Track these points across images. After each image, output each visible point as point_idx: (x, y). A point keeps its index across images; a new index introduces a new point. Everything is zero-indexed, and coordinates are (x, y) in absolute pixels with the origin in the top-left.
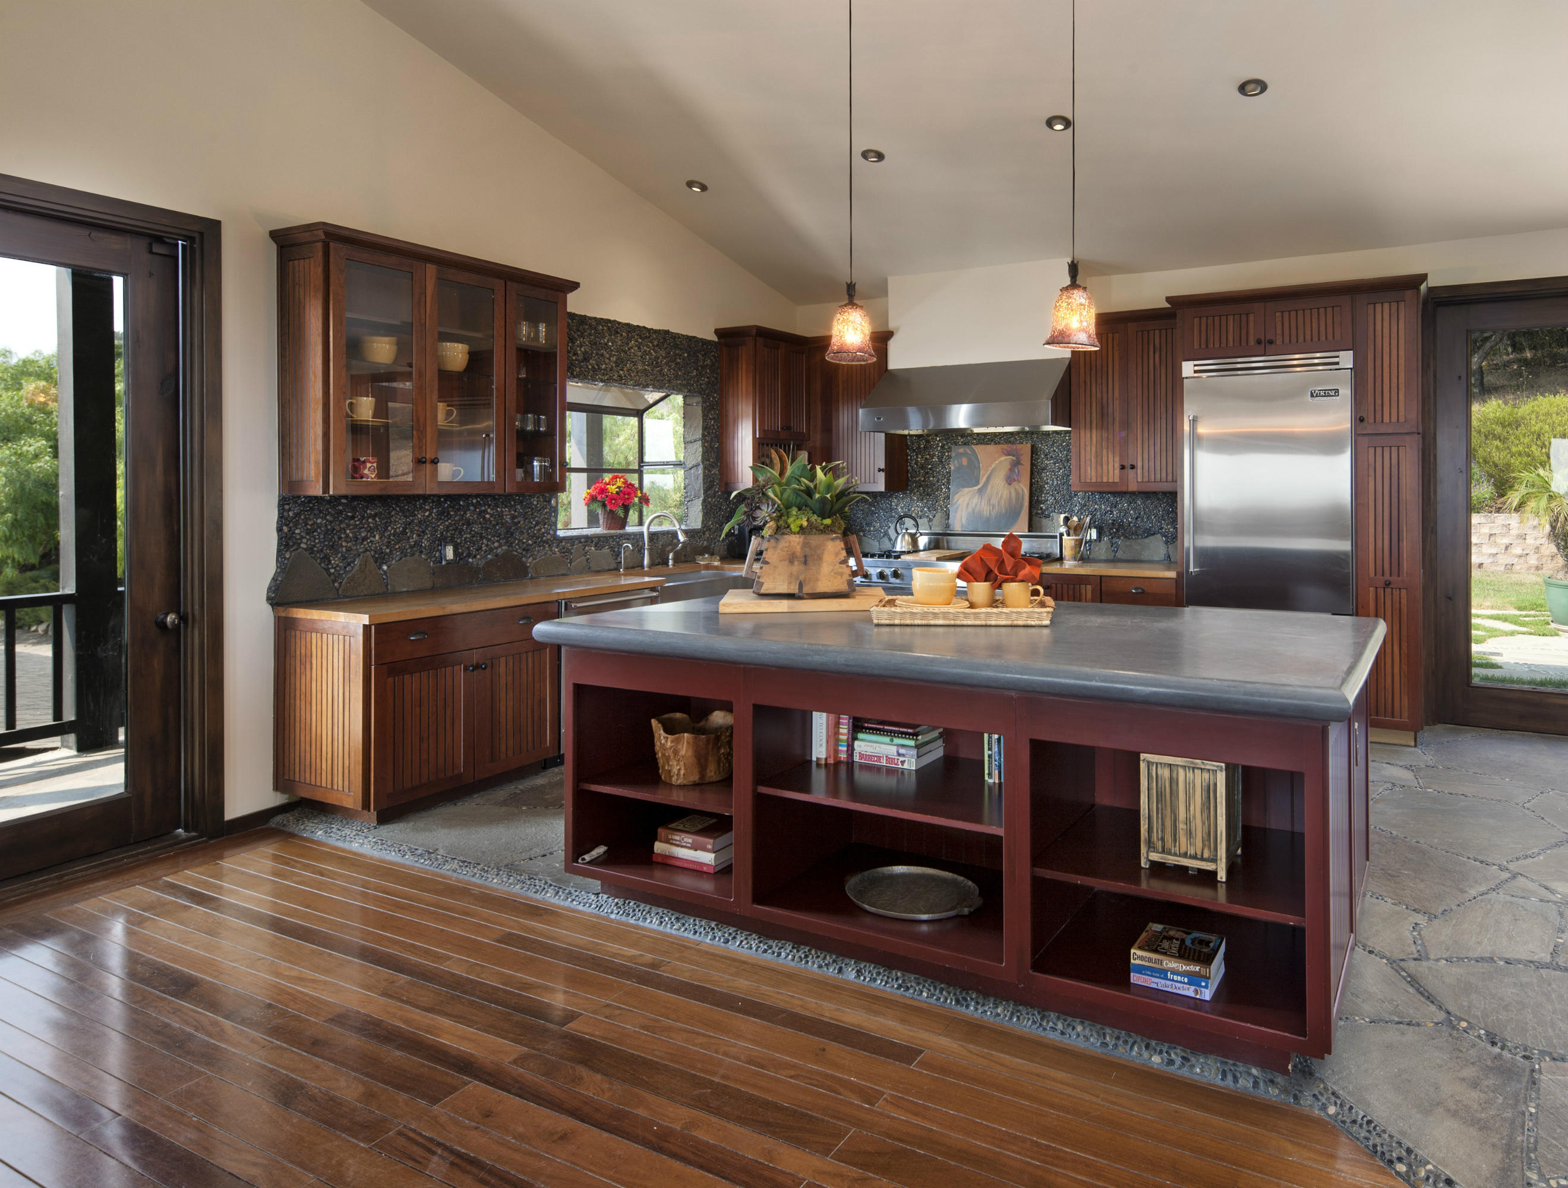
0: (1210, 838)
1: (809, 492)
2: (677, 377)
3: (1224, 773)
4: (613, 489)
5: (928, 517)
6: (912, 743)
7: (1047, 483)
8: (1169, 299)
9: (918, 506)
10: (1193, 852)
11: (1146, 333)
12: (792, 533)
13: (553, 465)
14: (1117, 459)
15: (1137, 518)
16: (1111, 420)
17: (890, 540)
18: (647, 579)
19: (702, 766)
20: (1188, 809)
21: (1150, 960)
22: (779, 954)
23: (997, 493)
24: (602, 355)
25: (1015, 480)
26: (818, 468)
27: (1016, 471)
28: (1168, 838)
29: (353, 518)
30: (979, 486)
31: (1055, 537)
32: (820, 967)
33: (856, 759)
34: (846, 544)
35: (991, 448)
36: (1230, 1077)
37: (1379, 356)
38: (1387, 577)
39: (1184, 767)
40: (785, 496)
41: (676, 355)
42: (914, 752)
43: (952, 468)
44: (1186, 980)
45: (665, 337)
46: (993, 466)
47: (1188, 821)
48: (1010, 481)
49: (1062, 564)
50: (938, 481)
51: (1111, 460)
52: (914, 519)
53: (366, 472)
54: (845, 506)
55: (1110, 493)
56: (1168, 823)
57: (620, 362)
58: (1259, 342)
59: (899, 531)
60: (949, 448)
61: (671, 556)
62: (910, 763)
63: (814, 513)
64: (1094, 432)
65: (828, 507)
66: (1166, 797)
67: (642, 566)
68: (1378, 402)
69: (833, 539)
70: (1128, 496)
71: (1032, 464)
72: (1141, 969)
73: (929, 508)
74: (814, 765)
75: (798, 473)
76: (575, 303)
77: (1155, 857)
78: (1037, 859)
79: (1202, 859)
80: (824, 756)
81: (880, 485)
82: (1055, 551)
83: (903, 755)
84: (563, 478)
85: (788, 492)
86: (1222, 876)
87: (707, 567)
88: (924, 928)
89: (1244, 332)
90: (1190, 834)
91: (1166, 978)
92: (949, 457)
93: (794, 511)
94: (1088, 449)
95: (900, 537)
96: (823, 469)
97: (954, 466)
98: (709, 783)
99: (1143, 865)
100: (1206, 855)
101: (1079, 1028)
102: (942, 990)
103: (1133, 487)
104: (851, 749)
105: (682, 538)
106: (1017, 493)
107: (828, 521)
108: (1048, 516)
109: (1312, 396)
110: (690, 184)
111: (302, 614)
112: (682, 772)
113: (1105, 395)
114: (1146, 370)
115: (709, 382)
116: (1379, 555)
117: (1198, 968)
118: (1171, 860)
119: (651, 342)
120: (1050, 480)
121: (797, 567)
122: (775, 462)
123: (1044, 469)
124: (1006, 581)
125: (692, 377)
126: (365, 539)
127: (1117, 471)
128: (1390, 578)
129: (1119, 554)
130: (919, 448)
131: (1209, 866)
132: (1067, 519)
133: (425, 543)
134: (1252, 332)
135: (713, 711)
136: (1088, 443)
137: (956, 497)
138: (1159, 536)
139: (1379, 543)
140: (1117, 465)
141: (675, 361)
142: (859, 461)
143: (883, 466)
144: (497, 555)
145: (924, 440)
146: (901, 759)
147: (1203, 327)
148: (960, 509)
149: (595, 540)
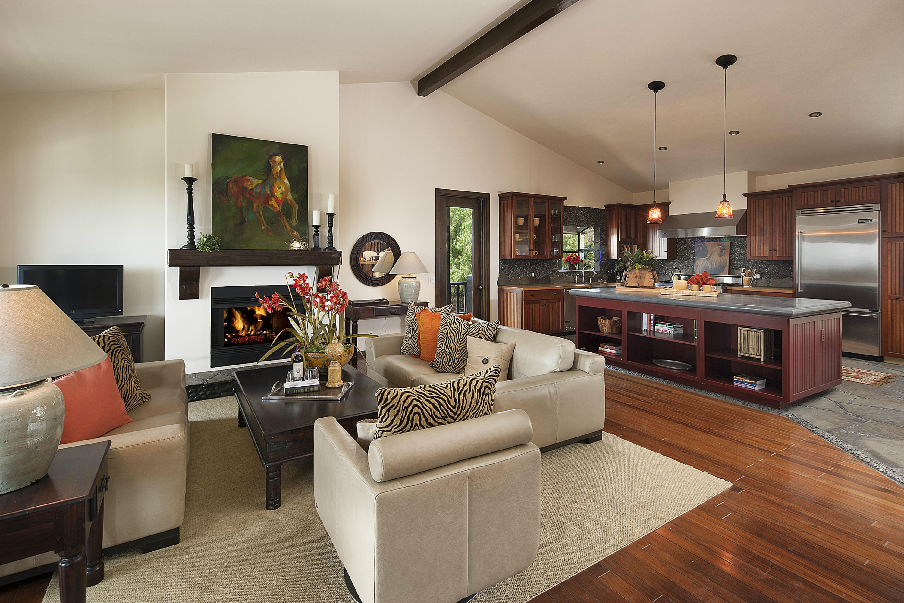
0: (759, 350)
1: (641, 259)
2: (592, 222)
3: (763, 333)
4: (573, 258)
5: (685, 269)
6: (673, 327)
7: (737, 257)
8: (789, 186)
9: (681, 265)
10: (754, 354)
11: (781, 199)
12: (636, 270)
13: (559, 251)
14: (768, 247)
15: (779, 271)
16: (765, 232)
17: (669, 277)
18: (583, 285)
19: (612, 329)
20: (752, 342)
21: (740, 379)
22: (634, 374)
23: (715, 260)
24: (571, 217)
25: (722, 255)
26: (644, 252)
27: (723, 252)
28: (746, 349)
29: (513, 264)
30: (707, 257)
31: (741, 277)
32: (645, 377)
33: (656, 330)
34: (653, 273)
35: (712, 243)
36: (761, 408)
37: (894, 205)
38: (898, 295)
39: (751, 331)
40: (634, 260)
41: (592, 215)
42: (673, 329)
43: (696, 251)
44: (750, 384)
45: (589, 210)
46: (713, 250)
47: (752, 345)
48: (720, 256)
49: (743, 287)
50: (689, 256)
51: (765, 248)
52: (679, 269)
53: (518, 253)
54: (652, 263)
55: (766, 260)
56: (746, 346)
57: (576, 219)
58: (832, 201)
59: (673, 273)
60: (694, 243)
61: (591, 279)
62: (672, 332)
63: (643, 264)
64: (757, 237)
65: (647, 263)
66: (746, 339)
67: (582, 282)
68: (894, 224)
69: (648, 272)
70: (775, 262)
71: (730, 249)
72: (736, 381)
73: (685, 266)
74: (643, 331)
75: (638, 253)
76: (566, 203)
77: (742, 354)
78: (706, 352)
79: (757, 355)
80: (646, 329)
81: (665, 257)
82: (740, 283)
83: (670, 330)
84: (562, 254)
85: (635, 258)
86: (762, 359)
87: (602, 283)
88: (675, 371)
89: (825, 198)
90: (753, 349)
91: (744, 384)
92: (694, 247)
93: (637, 264)
94: (754, 243)
95: (673, 276)
96: (645, 252)
97: (696, 250)
98: (614, 333)
99: (739, 356)
100: (758, 354)
101: (719, 395)
102: (679, 385)
103: (775, 258)
104: (654, 328)
105: (595, 273)
106: (724, 260)
107: (647, 267)
108: (738, 269)
109: (859, 222)
110: (599, 162)
111: (505, 288)
112: (607, 329)
113: (762, 223)
114: (781, 212)
115: (602, 223)
116: (893, 287)
117: (753, 382)
118: (747, 355)
119: (585, 212)
120: (738, 255)
121: (637, 279)
122: (625, 249)
123: (736, 251)
124: (704, 284)
125: (597, 222)
126: (515, 270)
127: (768, 252)
128: (899, 296)
129: (771, 284)
130: (682, 243)
131: (759, 357)
132: (744, 270)
133: (528, 272)
134: (829, 197)
135: (613, 317)
136: (754, 241)
137: (697, 261)
138: (789, 277)
139: (894, 282)
140: (768, 250)
141: (591, 217)
142: (657, 248)
143: (667, 250)
144: (544, 276)
145: (685, 240)
146: (669, 331)
147: (806, 196)
148: (698, 266)
149: (569, 273)
